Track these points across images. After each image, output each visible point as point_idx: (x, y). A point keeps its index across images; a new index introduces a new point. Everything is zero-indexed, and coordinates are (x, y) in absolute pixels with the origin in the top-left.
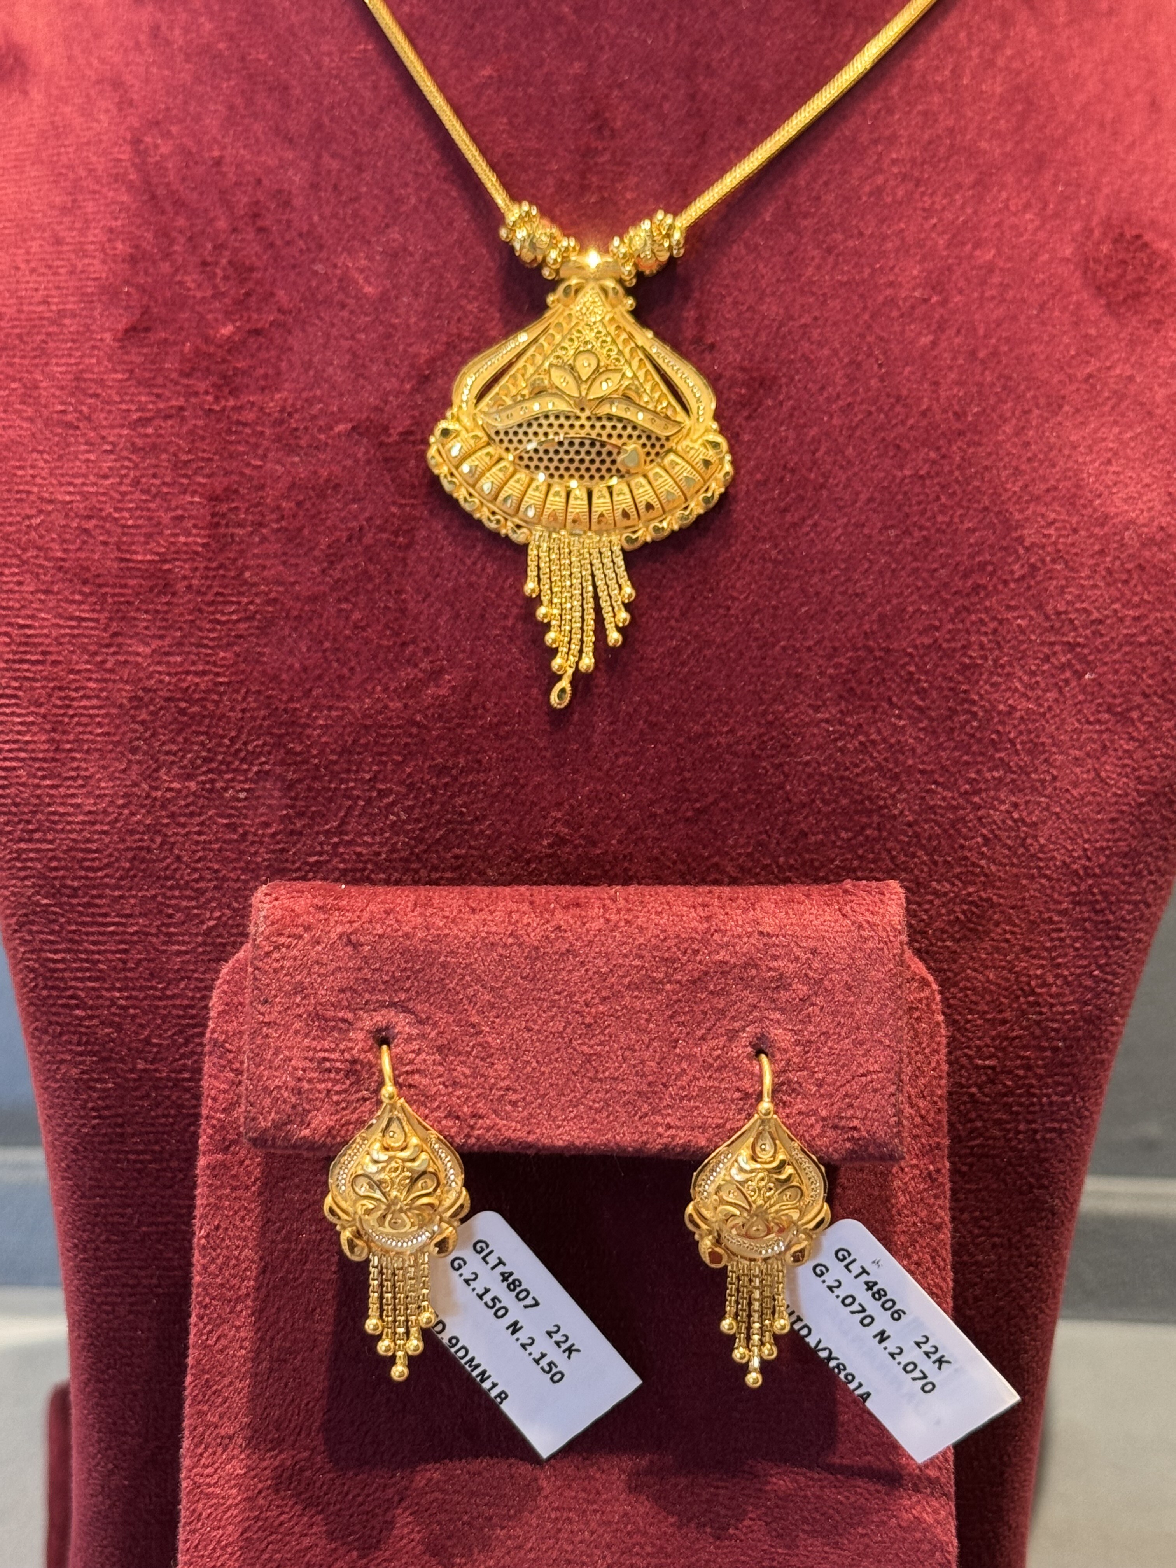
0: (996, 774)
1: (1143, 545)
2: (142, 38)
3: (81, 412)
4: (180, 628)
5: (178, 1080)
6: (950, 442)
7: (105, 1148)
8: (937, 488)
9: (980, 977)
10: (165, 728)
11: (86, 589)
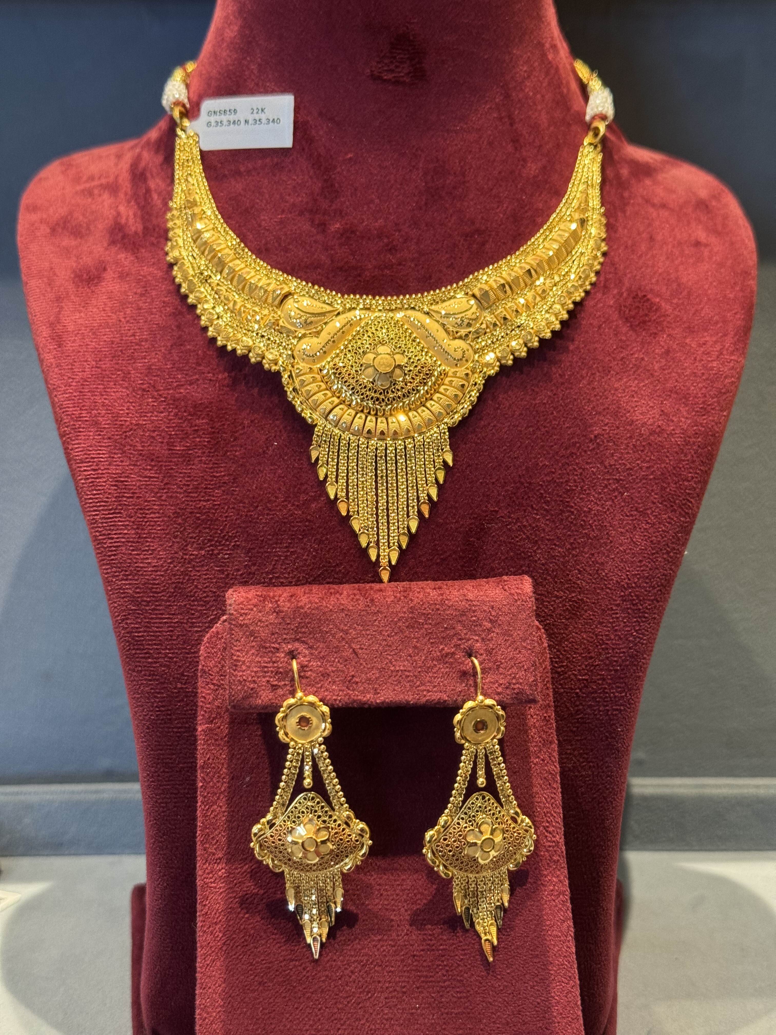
0: (583, 540)
1: (651, 434)
3: (150, 384)
4: (197, 481)
9: (579, 636)
10: (190, 526)
11: (153, 464)
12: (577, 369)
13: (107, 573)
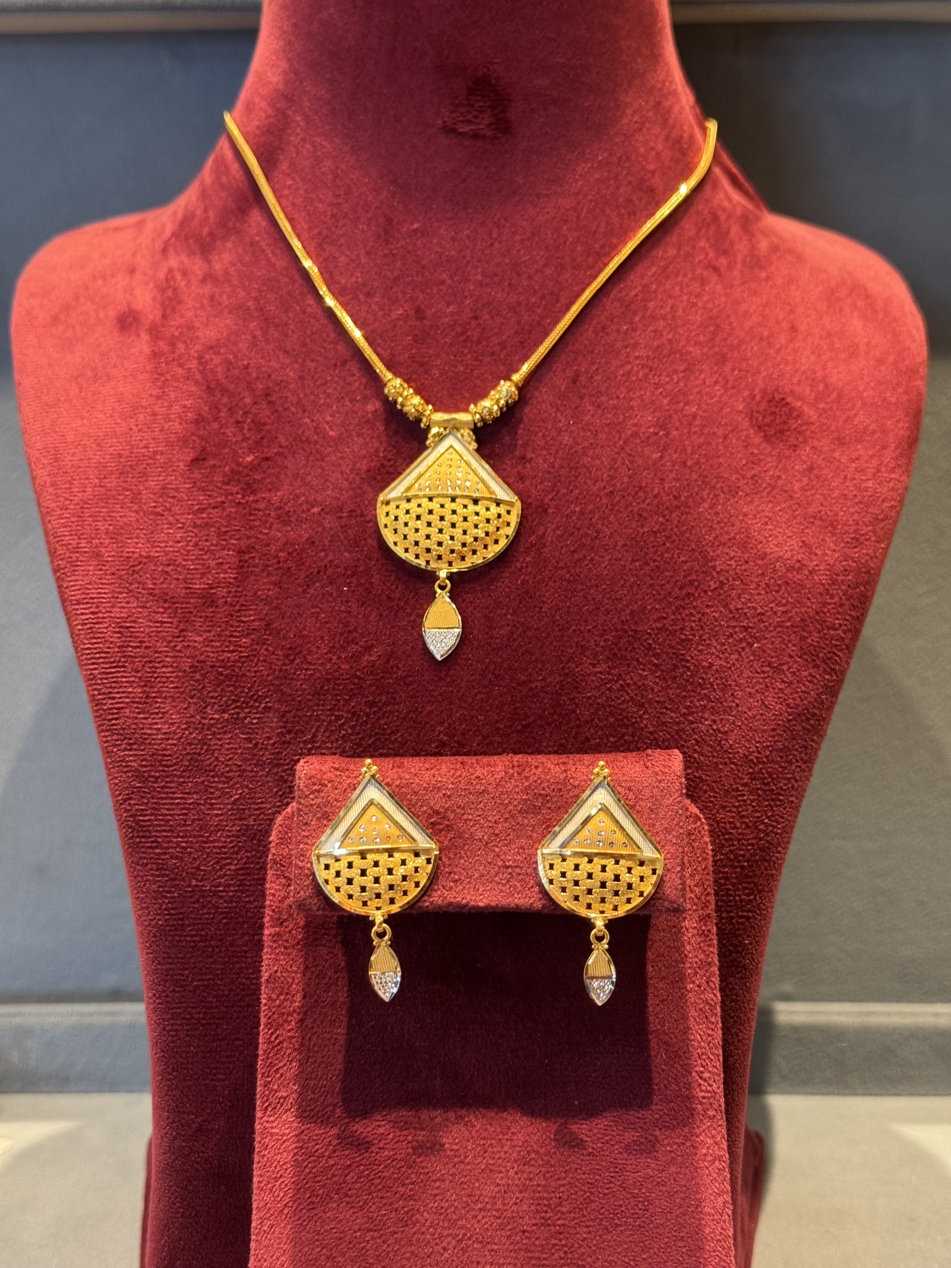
0: (702, 703)
1: (788, 570)
2: (205, 302)
3: (165, 506)
4: (220, 626)
5: (216, 891)
6: (671, 513)
7: (172, 933)
8: (664, 538)
10: (210, 683)
11: (166, 605)
12: (696, 489)
13: (107, 741)
